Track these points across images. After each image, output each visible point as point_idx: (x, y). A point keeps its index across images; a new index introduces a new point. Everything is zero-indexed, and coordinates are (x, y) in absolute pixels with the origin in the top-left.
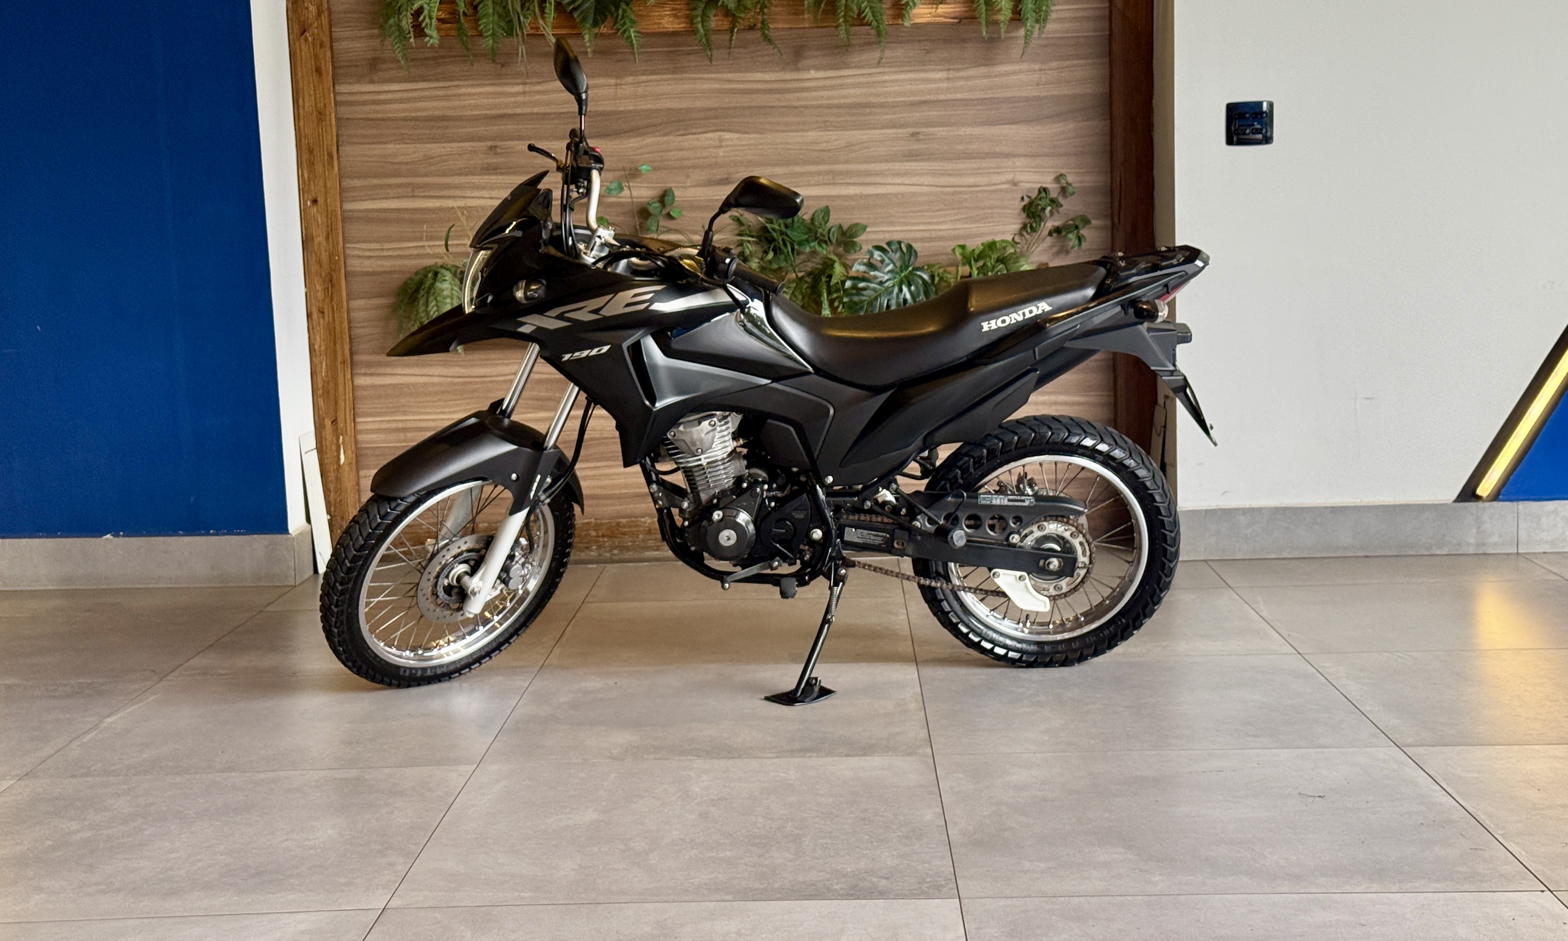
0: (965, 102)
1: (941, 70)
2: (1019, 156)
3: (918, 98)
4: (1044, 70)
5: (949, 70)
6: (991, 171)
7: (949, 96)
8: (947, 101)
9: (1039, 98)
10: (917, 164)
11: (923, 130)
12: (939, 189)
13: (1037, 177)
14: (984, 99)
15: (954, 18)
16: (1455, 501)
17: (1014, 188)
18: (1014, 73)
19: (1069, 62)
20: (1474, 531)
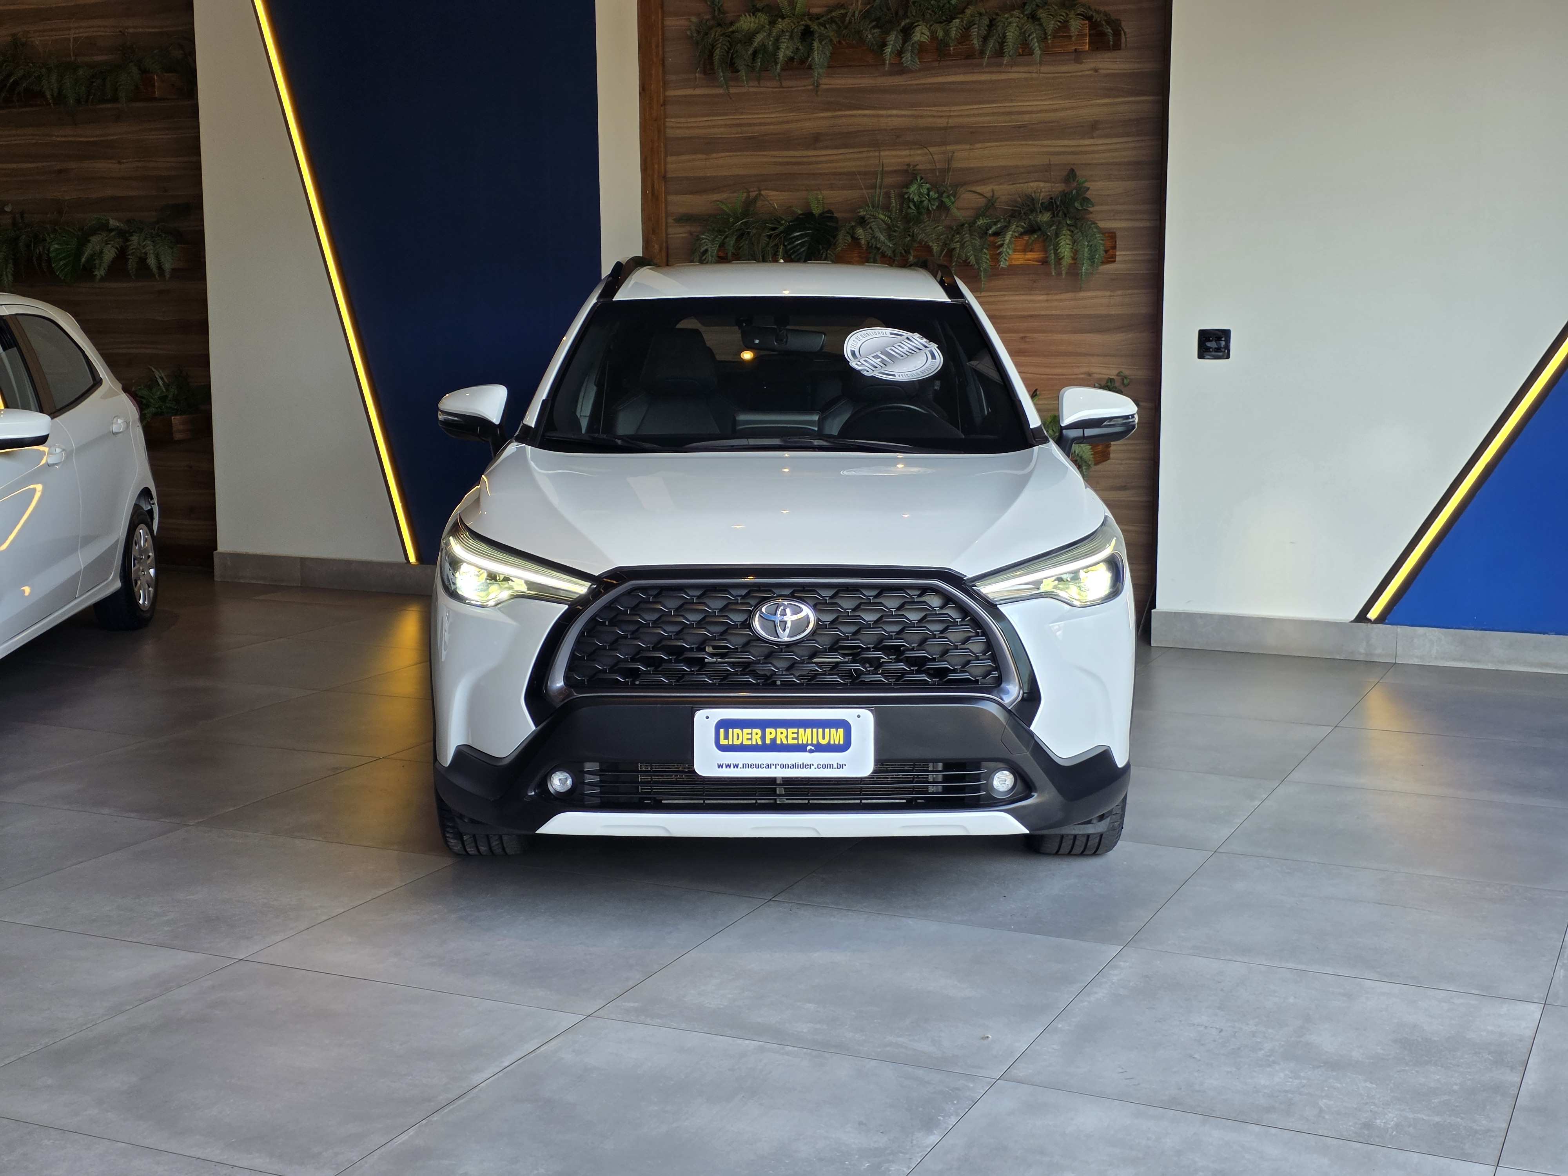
0: (1058, 317)
1: (1042, 295)
2: (1092, 355)
3: (1026, 313)
4: (1114, 296)
5: (1048, 294)
6: (1074, 365)
7: (1048, 313)
8: (1046, 315)
9: (1108, 316)
10: (1024, 358)
11: (1028, 335)
12: (1038, 376)
13: (1104, 371)
14: (1070, 315)
15: (1039, 262)
16: (1352, 622)
17: (1089, 377)
18: (1092, 298)
19: (1130, 291)
20: (1364, 644)
